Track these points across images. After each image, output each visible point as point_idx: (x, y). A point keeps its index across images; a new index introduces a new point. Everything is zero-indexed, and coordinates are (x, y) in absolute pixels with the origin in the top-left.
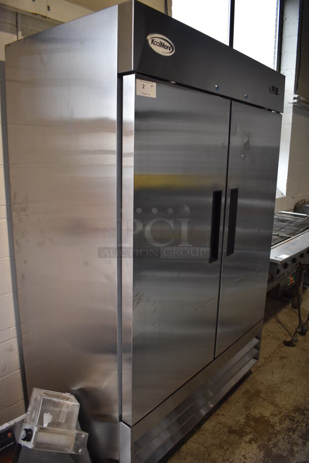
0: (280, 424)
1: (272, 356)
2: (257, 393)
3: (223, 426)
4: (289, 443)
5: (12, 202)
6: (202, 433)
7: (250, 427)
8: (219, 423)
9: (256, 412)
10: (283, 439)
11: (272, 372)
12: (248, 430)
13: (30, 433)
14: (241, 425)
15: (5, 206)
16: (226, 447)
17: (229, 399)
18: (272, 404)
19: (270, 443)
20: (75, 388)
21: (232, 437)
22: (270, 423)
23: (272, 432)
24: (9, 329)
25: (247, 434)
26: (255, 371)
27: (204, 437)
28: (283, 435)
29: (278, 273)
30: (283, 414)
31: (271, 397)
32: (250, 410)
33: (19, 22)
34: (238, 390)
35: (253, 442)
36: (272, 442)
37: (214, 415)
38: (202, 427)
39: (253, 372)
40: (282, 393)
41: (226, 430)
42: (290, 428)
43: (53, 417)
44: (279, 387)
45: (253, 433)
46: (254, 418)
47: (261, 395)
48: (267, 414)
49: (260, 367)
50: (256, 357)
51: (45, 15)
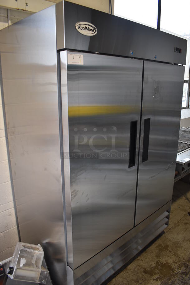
0: (178, 269)
1: (179, 222)
2: (166, 247)
3: (141, 268)
4: (182, 282)
5: (7, 127)
6: (126, 271)
7: (158, 270)
8: (139, 266)
9: (163, 260)
10: (179, 279)
11: (178, 233)
12: (157, 271)
13: (12, 270)
14: (152, 267)
15: (4, 130)
16: (140, 282)
17: (147, 250)
18: (175, 255)
19: (170, 282)
20: (45, 242)
21: (146, 275)
22: (172, 268)
23: (172, 274)
24: (9, 203)
25: (155, 274)
26: (167, 232)
27: (128, 274)
28: (179, 276)
29: (183, 170)
30: (181, 262)
31: (175, 250)
32: (160, 258)
33: (9, 15)
34: (154, 244)
35: (158, 280)
36: (171, 281)
37: (136, 260)
38: (127, 268)
39: (165, 232)
40: (183, 248)
41: (142, 270)
42: (184, 272)
43: (27, 261)
44: (181, 244)
45: (159, 274)
46: (161, 264)
47: (168, 248)
48: (170, 261)
49: (170, 229)
50: (167, 224)
51: (24, 9)
